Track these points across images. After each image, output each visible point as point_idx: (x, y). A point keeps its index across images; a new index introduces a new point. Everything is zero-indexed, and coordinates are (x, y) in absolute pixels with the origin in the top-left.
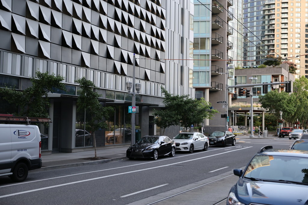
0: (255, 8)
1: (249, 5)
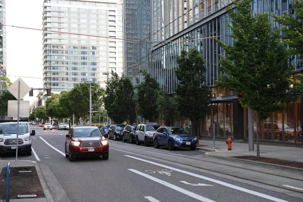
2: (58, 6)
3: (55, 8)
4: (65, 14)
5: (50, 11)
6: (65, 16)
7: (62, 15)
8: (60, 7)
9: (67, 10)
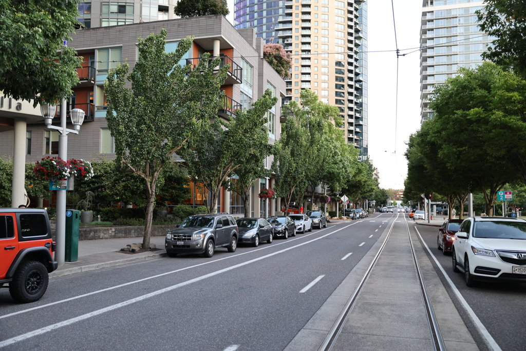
0: (264, 28)
1: (256, 22)
2: (447, 9)
3: (442, 13)
4: (459, 20)
5: (432, 18)
6: (459, 24)
7: (454, 22)
8: (451, 10)
9: (462, 12)
